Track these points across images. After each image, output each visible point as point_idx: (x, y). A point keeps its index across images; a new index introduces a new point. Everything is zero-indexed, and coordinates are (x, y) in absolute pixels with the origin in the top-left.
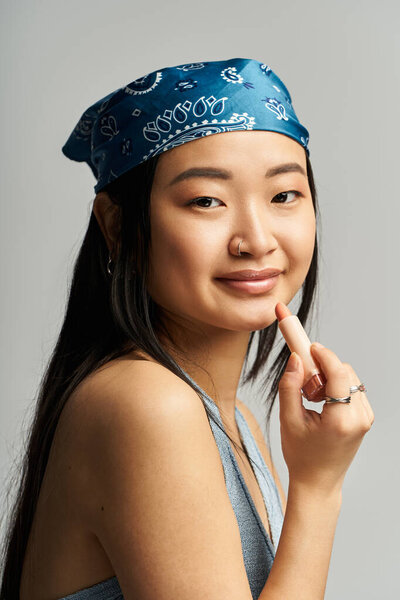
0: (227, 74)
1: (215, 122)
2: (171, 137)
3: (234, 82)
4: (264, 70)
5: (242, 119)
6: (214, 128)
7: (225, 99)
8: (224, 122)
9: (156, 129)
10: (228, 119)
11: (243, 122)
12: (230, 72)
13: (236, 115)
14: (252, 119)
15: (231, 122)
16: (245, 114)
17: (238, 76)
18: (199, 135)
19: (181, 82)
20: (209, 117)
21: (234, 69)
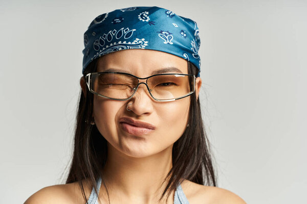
0: (142, 16)
1: (125, 43)
2: (104, 49)
3: (143, 20)
4: (169, 15)
5: (140, 42)
6: (123, 46)
7: (135, 30)
8: (129, 43)
9: (99, 44)
10: (132, 42)
11: (140, 44)
12: (144, 15)
13: (137, 39)
14: (147, 42)
15: (133, 43)
16: (143, 39)
17: (148, 17)
18: (115, 50)
19: (116, 18)
20: (123, 40)
21: (147, 13)
